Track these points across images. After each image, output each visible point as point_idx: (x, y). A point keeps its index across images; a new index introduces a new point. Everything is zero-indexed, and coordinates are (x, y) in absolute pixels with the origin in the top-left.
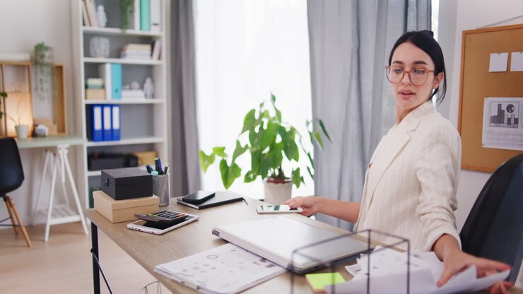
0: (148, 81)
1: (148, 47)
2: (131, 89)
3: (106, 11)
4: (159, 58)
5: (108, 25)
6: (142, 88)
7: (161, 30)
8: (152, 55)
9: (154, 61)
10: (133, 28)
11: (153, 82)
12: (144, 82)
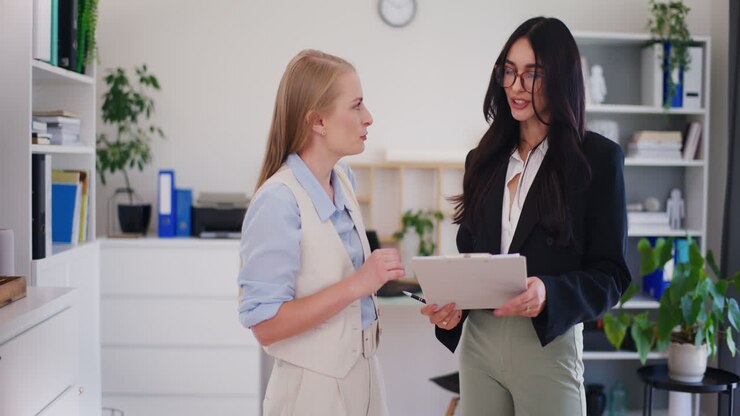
0: (676, 194)
1: (677, 136)
2: (645, 210)
3: (605, 75)
4: (697, 156)
5: (608, 100)
6: (664, 209)
7: (703, 105)
8: (682, 150)
9: (688, 161)
10: (651, 103)
11: (684, 196)
12: (669, 196)
